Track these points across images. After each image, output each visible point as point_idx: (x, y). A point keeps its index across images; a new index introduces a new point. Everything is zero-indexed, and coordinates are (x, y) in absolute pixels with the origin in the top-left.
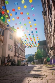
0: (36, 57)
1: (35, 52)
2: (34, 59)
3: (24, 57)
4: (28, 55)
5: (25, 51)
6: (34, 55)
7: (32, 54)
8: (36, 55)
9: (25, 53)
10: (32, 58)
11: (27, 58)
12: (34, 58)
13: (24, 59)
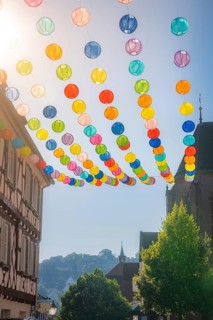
0: (146, 290)
1: (147, 239)
2: (133, 305)
3: (28, 288)
4: (74, 259)
5: (38, 215)
6: (127, 269)
7: (107, 253)
8: (152, 263)
9: (35, 235)
10: (108, 293)
11: (56, 295)
12: (130, 295)
13: (26, 308)
